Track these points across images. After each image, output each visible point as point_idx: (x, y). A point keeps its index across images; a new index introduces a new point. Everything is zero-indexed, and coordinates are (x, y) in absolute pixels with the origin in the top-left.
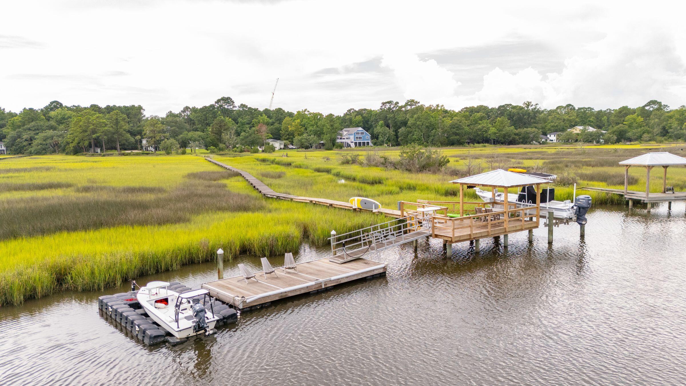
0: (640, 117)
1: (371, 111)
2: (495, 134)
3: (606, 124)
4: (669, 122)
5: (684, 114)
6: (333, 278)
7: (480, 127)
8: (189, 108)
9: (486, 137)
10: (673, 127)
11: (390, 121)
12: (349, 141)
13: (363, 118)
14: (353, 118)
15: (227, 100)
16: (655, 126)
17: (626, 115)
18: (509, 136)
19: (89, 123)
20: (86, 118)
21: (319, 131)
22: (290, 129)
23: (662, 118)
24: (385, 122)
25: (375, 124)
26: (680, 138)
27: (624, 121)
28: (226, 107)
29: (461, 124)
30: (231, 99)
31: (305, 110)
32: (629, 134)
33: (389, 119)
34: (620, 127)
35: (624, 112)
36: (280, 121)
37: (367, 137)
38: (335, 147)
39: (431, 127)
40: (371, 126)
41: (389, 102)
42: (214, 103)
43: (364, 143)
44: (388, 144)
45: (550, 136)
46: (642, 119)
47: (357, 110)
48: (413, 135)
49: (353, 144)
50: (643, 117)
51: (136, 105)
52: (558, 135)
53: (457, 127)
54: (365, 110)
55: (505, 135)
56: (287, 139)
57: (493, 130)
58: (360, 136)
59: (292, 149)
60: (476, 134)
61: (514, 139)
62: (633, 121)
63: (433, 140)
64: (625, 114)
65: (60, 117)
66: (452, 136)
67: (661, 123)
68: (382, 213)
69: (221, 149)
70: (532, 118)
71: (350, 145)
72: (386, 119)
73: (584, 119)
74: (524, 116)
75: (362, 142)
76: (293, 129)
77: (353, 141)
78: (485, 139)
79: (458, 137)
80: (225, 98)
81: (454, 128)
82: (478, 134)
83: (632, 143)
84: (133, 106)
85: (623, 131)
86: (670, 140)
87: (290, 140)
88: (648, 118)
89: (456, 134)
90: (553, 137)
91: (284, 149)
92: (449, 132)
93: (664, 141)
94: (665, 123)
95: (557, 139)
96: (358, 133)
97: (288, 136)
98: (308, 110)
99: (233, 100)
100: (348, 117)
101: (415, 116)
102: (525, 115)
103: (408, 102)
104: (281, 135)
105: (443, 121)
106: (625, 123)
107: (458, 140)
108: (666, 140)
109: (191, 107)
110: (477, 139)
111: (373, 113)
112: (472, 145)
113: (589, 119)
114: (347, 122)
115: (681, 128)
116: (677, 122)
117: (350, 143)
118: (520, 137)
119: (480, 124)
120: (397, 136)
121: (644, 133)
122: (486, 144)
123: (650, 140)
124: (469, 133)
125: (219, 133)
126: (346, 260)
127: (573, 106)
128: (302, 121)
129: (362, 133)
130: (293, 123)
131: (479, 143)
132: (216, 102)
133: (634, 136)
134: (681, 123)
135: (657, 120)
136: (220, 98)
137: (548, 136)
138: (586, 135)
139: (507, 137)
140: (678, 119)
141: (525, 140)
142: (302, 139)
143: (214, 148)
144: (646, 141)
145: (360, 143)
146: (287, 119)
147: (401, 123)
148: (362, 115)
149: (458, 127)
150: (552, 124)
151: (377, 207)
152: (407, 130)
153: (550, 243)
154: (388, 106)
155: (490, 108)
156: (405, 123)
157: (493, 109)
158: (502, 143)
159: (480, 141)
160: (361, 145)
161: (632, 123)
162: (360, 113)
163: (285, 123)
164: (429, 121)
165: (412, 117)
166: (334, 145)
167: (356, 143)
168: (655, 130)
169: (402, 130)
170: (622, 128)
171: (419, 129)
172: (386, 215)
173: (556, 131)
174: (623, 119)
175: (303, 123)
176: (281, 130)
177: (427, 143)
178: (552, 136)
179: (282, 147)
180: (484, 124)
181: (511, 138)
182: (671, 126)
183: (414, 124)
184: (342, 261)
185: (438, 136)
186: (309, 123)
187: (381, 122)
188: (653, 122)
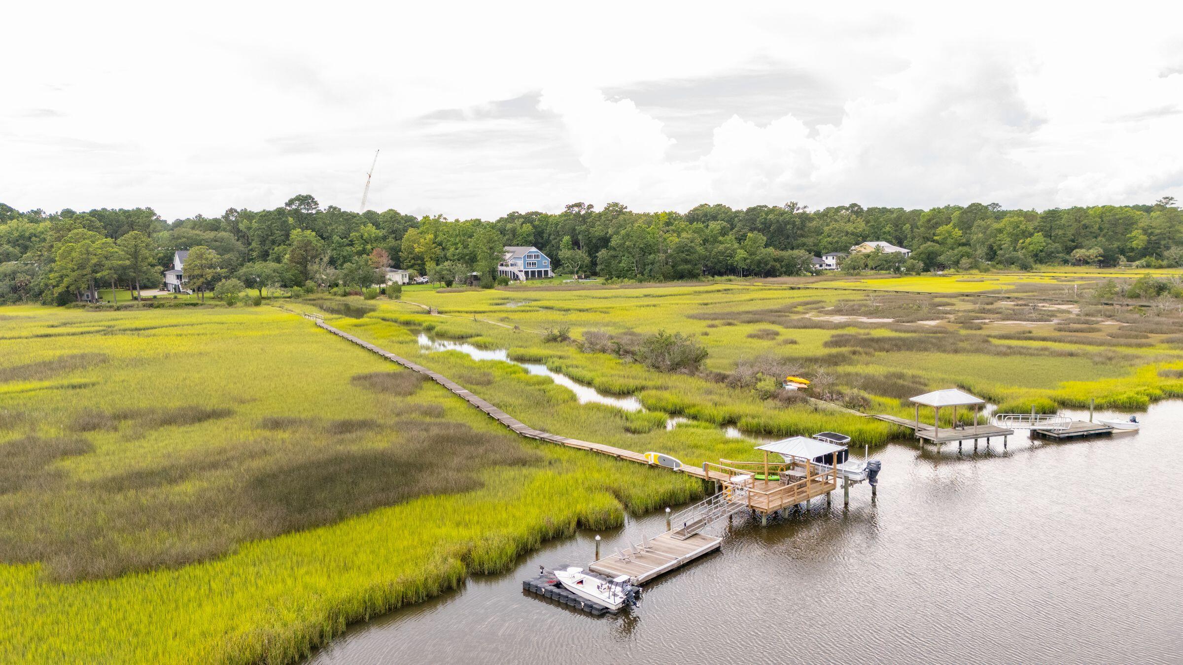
0: (957, 229)
1: (546, 217)
2: (745, 260)
3: (908, 236)
4: (998, 238)
5: (1019, 227)
6: (688, 556)
7: (721, 247)
8: (236, 211)
9: (732, 265)
10: (1003, 247)
11: (580, 237)
12: (515, 270)
13: (534, 227)
14: (518, 228)
15: (306, 200)
16: (978, 246)
17: (937, 225)
18: (766, 264)
19: (88, 253)
20: (83, 245)
21: (467, 255)
22: (417, 250)
23: (988, 232)
24: (572, 237)
25: (555, 239)
26: (1013, 264)
27: (934, 235)
28: (304, 211)
29: (693, 244)
30: (313, 199)
31: (440, 216)
32: (941, 259)
33: (579, 233)
34: (929, 246)
35: (934, 221)
36: (398, 234)
37: (544, 264)
38: (497, 282)
39: (648, 249)
40: (548, 241)
41: (579, 205)
42: (284, 205)
43: (540, 272)
44: (579, 274)
45: (827, 258)
46: (960, 233)
47: (523, 213)
48: (620, 262)
49: (523, 273)
50: (962, 229)
51: (143, 207)
52: (839, 258)
53: (687, 251)
54: (537, 213)
55: (759, 262)
56: (412, 267)
57: (741, 254)
58: (533, 260)
59: (422, 283)
60: (716, 260)
61: (773, 267)
62: (947, 235)
63: (651, 270)
64: (936, 223)
65: (16, 234)
66: (680, 265)
67: (987, 240)
68: (683, 472)
69: (309, 291)
70: (798, 229)
71: (517, 276)
72: (573, 233)
73: (876, 230)
74: (786, 225)
75: (536, 270)
76: (423, 249)
77: (522, 268)
78: (729, 267)
79: (689, 266)
80: (303, 197)
81: (683, 252)
82: (718, 259)
83: (945, 272)
84: (138, 209)
85: (932, 253)
86: (998, 266)
87: (416, 267)
88: (968, 232)
89: (686, 262)
90: (830, 260)
91: (409, 284)
92: (675, 258)
93: (991, 269)
94: (992, 240)
95: (837, 264)
96: (529, 257)
97: (413, 261)
98: (444, 216)
99: (316, 200)
100: (509, 226)
101: (623, 232)
102: (789, 223)
103: (609, 207)
104: (401, 260)
105: (665, 239)
106: (935, 238)
107: (689, 271)
108: (993, 266)
109: (239, 210)
110: (717, 267)
111: (550, 220)
112: (710, 278)
113: (884, 230)
114: (508, 234)
115: (1015, 247)
116: (1010, 239)
117: (517, 272)
118: (783, 264)
119: (721, 243)
120: (594, 263)
121: (962, 256)
122: (732, 277)
123: (971, 268)
124: (705, 258)
125: (303, 262)
126: (686, 537)
127: (859, 206)
128: (436, 237)
129: (537, 257)
130: (422, 240)
131: (721, 274)
132: (287, 204)
133: (948, 261)
134: (1015, 240)
135: (980, 235)
136: (293, 197)
137: (824, 258)
138: (879, 260)
139: (762, 265)
140: (1010, 234)
141: (791, 269)
142: (442, 270)
143: (299, 288)
144: (966, 269)
145: (533, 273)
146: (411, 232)
147: (599, 239)
148: (532, 223)
149: (690, 251)
150: (829, 239)
151: (678, 465)
152: (609, 254)
153: (846, 504)
154: (576, 209)
155: (734, 210)
156: (605, 241)
157: (737, 212)
158: (756, 275)
159: (723, 270)
160: (535, 276)
161: (945, 239)
162: (528, 218)
163: (408, 240)
164: (644, 241)
165: (617, 233)
166: (494, 278)
167: (526, 273)
168: (979, 252)
169: (602, 254)
170: (931, 249)
171: (630, 253)
172: (690, 476)
173: (836, 250)
174: (933, 231)
175: (439, 239)
176: (400, 251)
177: (643, 275)
178: (830, 258)
179: (406, 280)
180: (729, 242)
181: (769, 267)
182: (1000, 245)
183: (621, 245)
184: (684, 537)
185: (658, 264)
186: (448, 241)
187: (567, 238)
188: (975, 238)
